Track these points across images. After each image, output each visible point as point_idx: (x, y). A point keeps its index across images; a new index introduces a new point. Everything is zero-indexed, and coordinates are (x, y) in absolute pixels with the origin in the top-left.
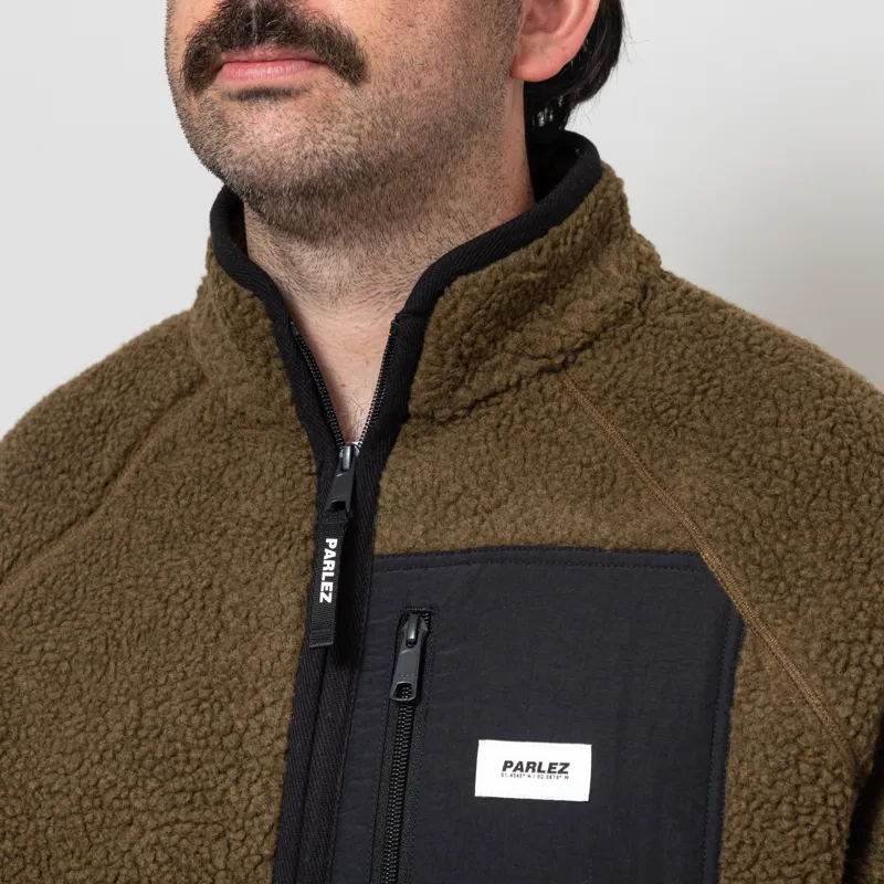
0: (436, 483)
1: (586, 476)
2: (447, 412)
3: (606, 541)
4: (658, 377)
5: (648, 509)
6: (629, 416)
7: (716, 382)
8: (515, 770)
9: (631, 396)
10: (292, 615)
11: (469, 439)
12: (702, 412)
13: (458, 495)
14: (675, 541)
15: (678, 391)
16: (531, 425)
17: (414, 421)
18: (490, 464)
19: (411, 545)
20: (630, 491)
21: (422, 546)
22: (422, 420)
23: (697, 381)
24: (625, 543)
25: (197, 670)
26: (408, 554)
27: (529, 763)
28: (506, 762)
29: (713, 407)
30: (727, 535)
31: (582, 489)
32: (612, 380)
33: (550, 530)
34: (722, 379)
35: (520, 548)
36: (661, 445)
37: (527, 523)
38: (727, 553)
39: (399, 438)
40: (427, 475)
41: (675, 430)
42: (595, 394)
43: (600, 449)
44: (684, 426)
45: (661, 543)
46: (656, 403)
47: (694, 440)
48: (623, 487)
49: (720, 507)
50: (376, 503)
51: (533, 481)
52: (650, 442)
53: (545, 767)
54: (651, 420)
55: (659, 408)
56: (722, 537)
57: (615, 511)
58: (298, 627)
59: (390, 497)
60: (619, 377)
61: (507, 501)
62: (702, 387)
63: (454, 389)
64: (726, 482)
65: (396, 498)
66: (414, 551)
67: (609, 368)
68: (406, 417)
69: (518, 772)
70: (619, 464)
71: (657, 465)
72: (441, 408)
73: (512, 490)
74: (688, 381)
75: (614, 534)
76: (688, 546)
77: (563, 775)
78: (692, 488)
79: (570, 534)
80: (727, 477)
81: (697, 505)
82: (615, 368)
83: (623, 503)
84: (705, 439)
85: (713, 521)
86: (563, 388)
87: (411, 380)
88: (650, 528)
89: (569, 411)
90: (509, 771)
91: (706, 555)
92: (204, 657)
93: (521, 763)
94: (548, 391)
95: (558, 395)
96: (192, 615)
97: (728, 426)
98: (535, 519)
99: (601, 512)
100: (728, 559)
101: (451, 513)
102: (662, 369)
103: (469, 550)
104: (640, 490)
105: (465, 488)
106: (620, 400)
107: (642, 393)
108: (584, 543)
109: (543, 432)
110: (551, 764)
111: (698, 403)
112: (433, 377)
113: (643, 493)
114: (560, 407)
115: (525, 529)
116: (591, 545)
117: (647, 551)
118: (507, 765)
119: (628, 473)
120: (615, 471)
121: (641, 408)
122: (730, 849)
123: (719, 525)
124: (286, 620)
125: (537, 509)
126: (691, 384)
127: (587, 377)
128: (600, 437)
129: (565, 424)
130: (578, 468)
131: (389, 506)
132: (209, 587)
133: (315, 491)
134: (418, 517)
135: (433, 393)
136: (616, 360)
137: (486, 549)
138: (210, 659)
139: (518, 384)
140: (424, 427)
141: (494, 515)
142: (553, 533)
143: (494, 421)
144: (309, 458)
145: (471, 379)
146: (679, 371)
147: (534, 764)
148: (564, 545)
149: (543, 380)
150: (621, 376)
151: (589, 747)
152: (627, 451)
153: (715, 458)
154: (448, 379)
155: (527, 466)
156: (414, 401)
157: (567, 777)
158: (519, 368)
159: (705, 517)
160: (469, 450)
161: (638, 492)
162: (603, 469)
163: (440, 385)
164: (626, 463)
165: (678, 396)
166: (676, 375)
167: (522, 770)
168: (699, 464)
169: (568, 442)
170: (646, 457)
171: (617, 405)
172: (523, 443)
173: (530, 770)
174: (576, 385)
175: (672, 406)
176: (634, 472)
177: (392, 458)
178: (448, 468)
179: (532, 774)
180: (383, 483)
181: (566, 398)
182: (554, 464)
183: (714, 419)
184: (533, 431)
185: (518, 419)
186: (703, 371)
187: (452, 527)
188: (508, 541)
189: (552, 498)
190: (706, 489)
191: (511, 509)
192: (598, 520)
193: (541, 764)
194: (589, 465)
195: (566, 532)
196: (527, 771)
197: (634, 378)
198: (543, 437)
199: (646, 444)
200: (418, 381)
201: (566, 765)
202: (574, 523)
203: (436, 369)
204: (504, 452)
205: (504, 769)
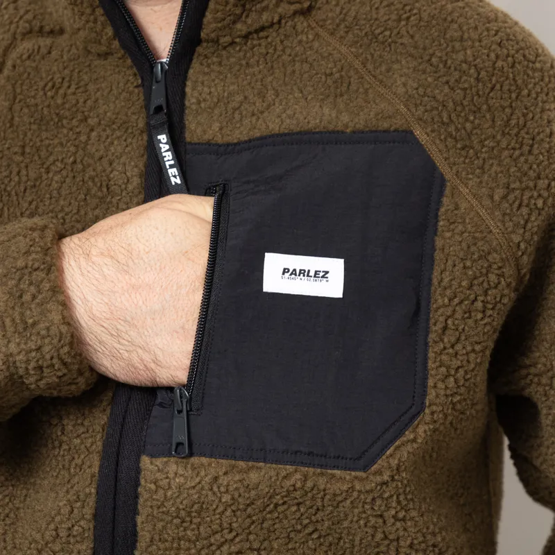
0: (226, 94)
1: (329, 82)
2: (228, 39)
3: (346, 126)
4: (374, 11)
5: (374, 102)
6: (356, 39)
7: (415, 11)
8: (291, 275)
9: (356, 25)
10: (135, 184)
11: (247, 63)
12: (408, 32)
13: (241, 103)
14: (395, 124)
15: (389, 19)
16: (288, 51)
17: (205, 44)
18: (262, 81)
19: (211, 138)
20: (361, 90)
21: (219, 140)
22: (210, 44)
23: (401, 12)
24: (360, 126)
25: (73, 219)
26: (208, 143)
27: (301, 270)
28: (285, 269)
29: (415, 29)
30: (433, 119)
31: (327, 91)
32: (342, 16)
33: (307, 120)
34: (420, 10)
35: (285, 135)
36: (381, 56)
37: (289, 117)
38: (433, 131)
39: (195, 56)
40: (220, 89)
41: (390, 46)
42: (330, 27)
43: (338, 63)
44: (396, 43)
45: (386, 125)
46: (374, 28)
47: (404, 51)
48: (355, 88)
49: (426, 98)
50: (184, 105)
51: (292, 89)
52: (372, 55)
53: (312, 273)
54: (371, 40)
55: (377, 32)
56: (429, 120)
57: (351, 105)
58: (140, 192)
59: (194, 100)
60: (345, 15)
61: (274, 104)
62: (405, 16)
63: (234, 22)
64: (429, 79)
65: (199, 102)
66: (213, 142)
67: (338, 9)
68: (199, 42)
69: (293, 276)
70: (352, 73)
71: (378, 71)
72: (225, 36)
73: (277, 96)
74: (396, 12)
75: (352, 121)
76: (405, 127)
77: (325, 279)
78: (405, 85)
79: (321, 122)
80: (430, 76)
81: (410, 96)
82: (342, 9)
83: (356, 99)
84: (412, 50)
85: (422, 108)
86: (309, 26)
87: (203, 15)
88: (377, 114)
89: (313, 40)
90: (287, 275)
91: (418, 132)
92: (78, 211)
93: (295, 270)
94: (299, 27)
95: (306, 30)
96: (67, 182)
97: (427, 41)
98: (294, 114)
99: (342, 106)
100: (433, 135)
101: (237, 116)
102: (376, 6)
103: (250, 141)
104: (367, 89)
105: (246, 98)
106: (349, 29)
107: (363, 22)
108: (331, 127)
109: (296, 55)
110: (316, 272)
111: (404, 26)
112: (219, 13)
113: (370, 91)
114: (307, 38)
115: (288, 121)
116: (336, 129)
117: (376, 131)
118: (285, 271)
119: (358, 79)
120: (350, 77)
121: (364, 32)
122: (436, 331)
123: (426, 111)
124: (130, 187)
125: (296, 107)
126: (397, 14)
127: (324, 17)
128: (337, 56)
129: (311, 48)
130: (323, 77)
131: (194, 107)
132: (75, 162)
133: (142, 98)
134: (215, 118)
135: (220, 25)
136: (343, 2)
137: (261, 138)
138: (82, 212)
139: (279, 22)
140: (212, 50)
141: (266, 114)
142: (308, 122)
143: (263, 51)
144: (135, 75)
145: (247, 16)
146: (388, 6)
147: (305, 271)
148: (317, 130)
149: (296, 20)
150: (347, 12)
151: (343, 260)
152: (357, 64)
153: (420, 64)
154: (230, 15)
155: (287, 79)
156: (204, 31)
157: (327, 281)
158: (280, 10)
159: (416, 105)
160: (247, 72)
161: (366, 91)
162: (342, 77)
163: (224, 20)
164: (357, 72)
165: (389, 22)
166: (387, 8)
167: (296, 275)
168: (409, 68)
169: (315, 60)
170: (370, 67)
171: (347, 32)
172: (283, 65)
173: (302, 275)
174: (317, 23)
175: (386, 29)
176: (363, 78)
177: (191, 71)
178: (233, 84)
179: (303, 278)
180: (188, 90)
181: (311, 32)
182: (306, 76)
183: (417, 37)
184: (290, 55)
185: (280, 48)
186: (405, 5)
187: (238, 125)
188: (276, 130)
189: (306, 99)
190: (415, 85)
191: (278, 109)
192: (340, 112)
193: (309, 271)
194: (331, 74)
195: (318, 121)
196: (299, 275)
197: (357, 13)
198: (297, 59)
199: (369, 57)
200: (209, 16)
201: (327, 272)
202: (323, 115)
203: (222, 8)
204: (271, 72)
205: (283, 274)
